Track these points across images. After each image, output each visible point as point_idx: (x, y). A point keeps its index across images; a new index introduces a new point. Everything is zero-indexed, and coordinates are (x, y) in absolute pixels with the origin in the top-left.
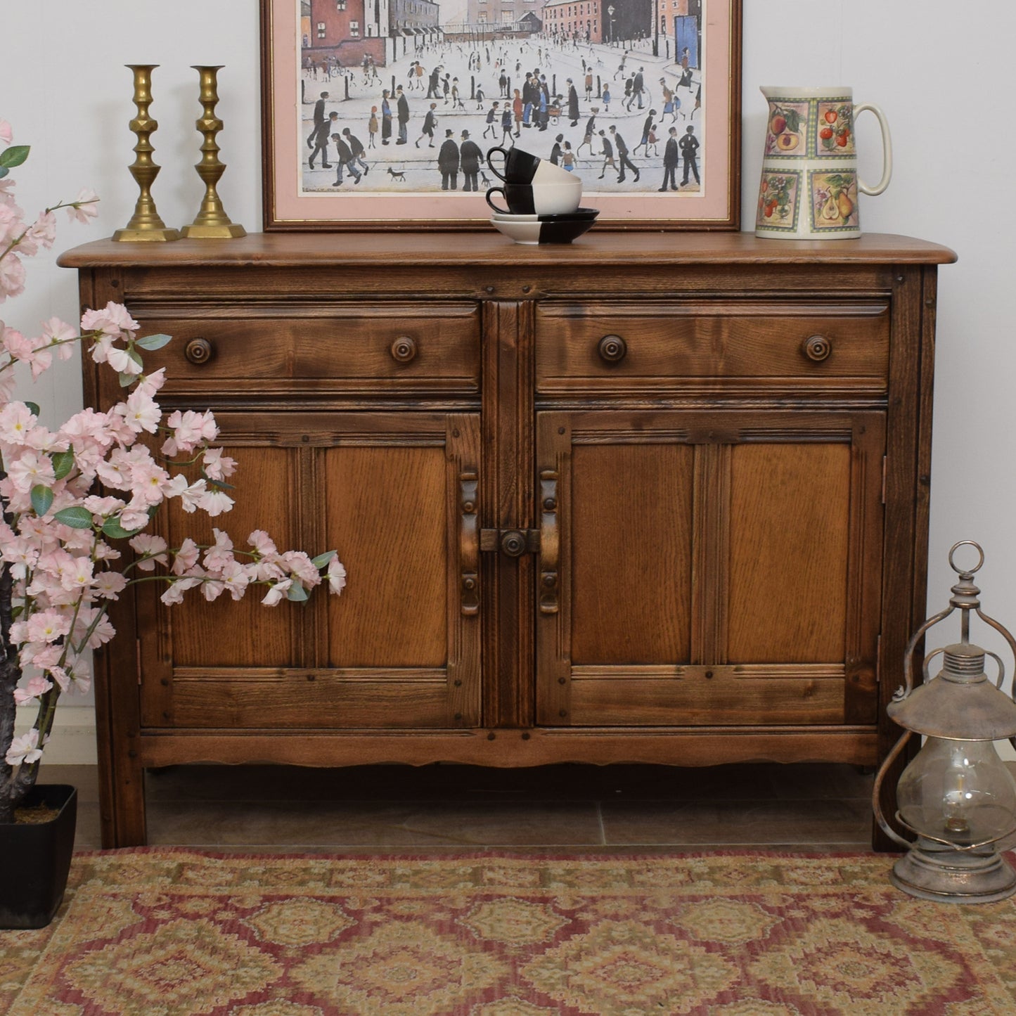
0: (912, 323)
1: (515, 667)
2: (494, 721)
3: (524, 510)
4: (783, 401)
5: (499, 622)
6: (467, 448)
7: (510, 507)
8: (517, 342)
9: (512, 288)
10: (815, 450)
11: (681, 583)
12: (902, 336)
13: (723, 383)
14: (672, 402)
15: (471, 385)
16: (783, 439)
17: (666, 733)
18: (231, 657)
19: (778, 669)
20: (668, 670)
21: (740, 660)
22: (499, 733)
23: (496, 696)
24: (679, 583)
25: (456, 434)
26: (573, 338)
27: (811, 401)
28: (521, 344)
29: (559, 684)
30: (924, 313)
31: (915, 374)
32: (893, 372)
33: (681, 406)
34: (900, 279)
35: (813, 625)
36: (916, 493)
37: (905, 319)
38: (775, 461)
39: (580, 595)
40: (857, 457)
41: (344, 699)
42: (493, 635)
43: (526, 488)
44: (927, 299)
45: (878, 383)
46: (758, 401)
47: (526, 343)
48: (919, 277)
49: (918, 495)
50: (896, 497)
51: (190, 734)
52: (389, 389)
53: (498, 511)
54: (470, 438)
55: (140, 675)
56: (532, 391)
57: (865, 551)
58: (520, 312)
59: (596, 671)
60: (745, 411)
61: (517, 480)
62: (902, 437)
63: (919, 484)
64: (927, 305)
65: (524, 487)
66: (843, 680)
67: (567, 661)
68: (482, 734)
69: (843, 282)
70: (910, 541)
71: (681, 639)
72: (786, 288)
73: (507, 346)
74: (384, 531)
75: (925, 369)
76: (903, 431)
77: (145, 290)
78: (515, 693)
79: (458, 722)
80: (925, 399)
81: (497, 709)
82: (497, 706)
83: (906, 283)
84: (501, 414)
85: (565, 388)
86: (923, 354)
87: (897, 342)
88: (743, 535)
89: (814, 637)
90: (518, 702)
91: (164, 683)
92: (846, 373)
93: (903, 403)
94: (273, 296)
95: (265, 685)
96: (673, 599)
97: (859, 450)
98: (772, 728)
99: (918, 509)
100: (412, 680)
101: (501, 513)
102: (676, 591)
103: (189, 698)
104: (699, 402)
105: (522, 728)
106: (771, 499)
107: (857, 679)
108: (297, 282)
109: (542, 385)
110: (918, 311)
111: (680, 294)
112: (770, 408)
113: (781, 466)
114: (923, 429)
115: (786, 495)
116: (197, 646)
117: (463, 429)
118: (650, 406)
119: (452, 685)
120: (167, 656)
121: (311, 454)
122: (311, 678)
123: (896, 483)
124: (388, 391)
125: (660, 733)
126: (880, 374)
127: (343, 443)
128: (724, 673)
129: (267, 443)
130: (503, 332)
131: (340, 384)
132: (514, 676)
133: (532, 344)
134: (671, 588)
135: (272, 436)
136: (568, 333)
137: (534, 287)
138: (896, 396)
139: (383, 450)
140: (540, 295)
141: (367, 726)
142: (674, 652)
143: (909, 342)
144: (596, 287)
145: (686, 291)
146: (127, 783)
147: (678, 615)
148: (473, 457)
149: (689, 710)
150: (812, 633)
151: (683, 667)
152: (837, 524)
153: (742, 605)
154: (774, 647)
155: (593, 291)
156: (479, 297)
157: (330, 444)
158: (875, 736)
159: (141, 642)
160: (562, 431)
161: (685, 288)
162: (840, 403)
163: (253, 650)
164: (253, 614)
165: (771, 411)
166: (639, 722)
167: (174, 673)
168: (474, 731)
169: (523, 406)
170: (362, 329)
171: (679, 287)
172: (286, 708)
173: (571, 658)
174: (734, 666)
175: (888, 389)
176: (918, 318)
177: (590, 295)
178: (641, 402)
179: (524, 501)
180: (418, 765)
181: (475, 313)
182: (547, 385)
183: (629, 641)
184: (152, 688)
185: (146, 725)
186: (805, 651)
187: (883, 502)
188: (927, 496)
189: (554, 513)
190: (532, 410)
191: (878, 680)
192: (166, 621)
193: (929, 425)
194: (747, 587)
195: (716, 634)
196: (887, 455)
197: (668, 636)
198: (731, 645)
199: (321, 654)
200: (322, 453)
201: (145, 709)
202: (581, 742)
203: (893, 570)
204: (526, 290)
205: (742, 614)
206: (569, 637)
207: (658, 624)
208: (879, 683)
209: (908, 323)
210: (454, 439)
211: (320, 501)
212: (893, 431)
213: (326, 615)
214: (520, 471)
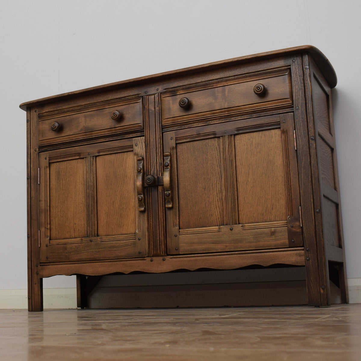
1: (158, 231)
2: (152, 254)
3: (159, 169)
4: (252, 115)
5: (152, 213)
6: (140, 150)
7: (155, 169)
8: (155, 108)
9: (153, 90)
10: (267, 133)
11: (219, 193)
12: (296, 82)
13: (228, 111)
14: (211, 122)
15: (141, 126)
18: (67, 236)
19: (259, 225)
20: (215, 228)
21: (244, 222)
22: (154, 258)
23: (152, 243)
25: (137, 145)
26: (173, 103)
27: (263, 113)
29: (175, 237)
30: (305, 72)
31: (303, 95)
32: (294, 97)
33: (213, 123)
34: (293, 60)
35: (273, 205)
37: (297, 75)
38: (251, 140)
39: (181, 201)
40: (284, 132)
41: (102, 248)
42: (150, 219)
43: (160, 161)
45: (288, 101)
47: (158, 108)
48: (300, 58)
49: (310, 145)
50: (301, 147)
51: (54, 265)
52: (114, 132)
54: (141, 146)
55: (39, 243)
56: (161, 125)
58: (155, 98)
59: (188, 231)
61: (157, 158)
62: (301, 122)
63: (310, 140)
64: (305, 68)
66: (286, 227)
67: (177, 228)
68: (148, 259)
69: (270, 66)
70: (309, 164)
71: (220, 216)
72: (249, 72)
73: (151, 110)
74: (115, 184)
75: (307, 93)
76: (301, 119)
77: (44, 112)
78: (159, 241)
79: (139, 255)
80: (308, 106)
81: (153, 248)
82: (152, 247)
83: (296, 61)
84: (150, 135)
85: (171, 122)
86: (306, 87)
87: (294, 85)
88: (241, 171)
89: (274, 210)
90: (160, 245)
91: (47, 246)
93: (300, 108)
95: (76, 244)
96: (216, 200)
97: (283, 130)
98: (259, 251)
99: (311, 151)
100: (124, 239)
101: (152, 172)
102: (217, 196)
103: (54, 251)
104: (220, 121)
105: (162, 256)
106: (251, 155)
107: (292, 227)
108: (87, 101)
109: (164, 122)
110: (302, 71)
112: (247, 119)
113: (254, 141)
114: (309, 117)
115: (257, 153)
116: (57, 232)
117: (139, 143)
118: (202, 125)
119: (137, 240)
120: (48, 236)
121: (91, 159)
122: (91, 241)
123: (300, 141)
124: (114, 133)
126: (288, 97)
127: (101, 154)
128: (238, 228)
129: (78, 157)
130: (150, 106)
131: (99, 132)
132: (158, 235)
133: (160, 108)
135: (79, 154)
136: (171, 102)
137: (160, 88)
138: (296, 106)
139: (114, 155)
140: (163, 91)
142: (218, 222)
143: (299, 84)
144: (181, 84)
145: (213, 80)
146: (36, 284)
147: (219, 206)
148: (142, 153)
149: (225, 245)
150: (272, 209)
151: (221, 227)
152: (279, 162)
153: (243, 200)
154: (258, 216)
155: (180, 86)
156: (143, 95)
157: (97, 154)
158: (303, 252)
159: (40, 231)
160: (172, 139)
162: (275, 112)
163: (74, 232)
164: (74, 219)
166: (206, 251)
167: (50, 242)
168: (145, 258)
169: (158, 131)
171: (210, 79)
172: (83, 253)
173: (179, 227)
174: (241, 225)
175: (293, 103)
176: (302, 74)
177: (179, 88)
178: (199, 124)
179: (159, 166)
180: (127, 273)
181: (141, 101)
182: (166, 122)
183: (201, 218)
184: (44, 248)
185: (41, 262)
186: (270, 217)
187: (296, 149)
188: (315, 145)
189: (169, 168)
190: (161, 132)
191: (301, 226)
192: (48, 224)
193: (312, 115)
194: (245, 191)
195: (233, 212)
196: (295, 130)
197: (215, 215)
198: (240, 217)
199: (94, 232)
200: (95, 158)
201: (41, 257)
202: (185, 261)
203: (303, 178)
204: (157, 90)
205: (244, 203)
206: (178, 218)
207: (211, 210)
208: (302, 228)
209: (298, 76)
210: (136, 147)
211: (94, 175)
212: (297, 120)
213: (96, 217)
214: (157, 155)
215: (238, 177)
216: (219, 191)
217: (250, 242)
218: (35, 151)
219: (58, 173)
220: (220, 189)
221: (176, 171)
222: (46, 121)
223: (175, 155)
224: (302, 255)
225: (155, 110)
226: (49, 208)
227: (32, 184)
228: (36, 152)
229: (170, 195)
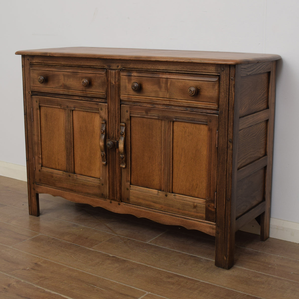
0: (226, 85)
1: (115, 182)
2: (111, 198)
3: (117, 135)
4: (187, 109)
5: (111, 168)
6: (104, 114)
7: (114, 133)
8: (115, 83)
9: (114, 66)
10: (198, 126)
12: (223, 89)
13: (169, 101)
14: (156, 105)
15: (104, 95)
16: (187, 121)
17: (155, 212)
18: (54, 167)
19: (186, 198)
20: (155, 191)
21: (176, 192)
22: (113, 201)
23: (111, 190)
24: (159, 164)
25: (102, 109)
26: (128, 83)
27: (196, 109)
28: (116, 83)
29: (127, 190)
30: (230, 82)
31: (227, 103)
32: (220, 102)
33: (158, 107)
34: (223, 69)
35: (197, 185)
36: (227, 145)
37: (224, 83)
38: (186, 128)
39: (133, 163)
40: (210, 130)
41: (77, 184)
43: (118, 128)
44: (231, 77)
45: (214, 105)
46: (180, 108)
47: (118, 83)
48: (229, 69)
49: (228, 146)
50: (221, 146)
51: (45, 186)
52: (85, 94)
53: (111, 134)
54: (105, 111)
55: (34, 167)
56: (119, 98)
57: (212, 163)
58: (116, 73)
59: (137, 188)
60: (176, 111)
61: (115, 125)
62: (223, 125)
63: (229, 142)
64: (231, 79)
65: (117, 127)
66: (205, 205)
67: (129, 183)
68: (109, 201)
69: (205, 69)
70: (226, 162)
71: (160, 182)
72: (188, 70)
73: (112, 84)
74: (86, 136)
75: (230, 101)
76: (223, 123)
77: (34, 61)
78: (116, 190)
79: (102, 196)
80: (230, 113)
81: (111, 194)
83: (224, 71)
84: (111, 104)
85: (127, 98)
86: (230, 96)
87: (221, 91)
88: (177, 151)
89: (198, 189)
90: (116, 193)
91: (40, 171)
92: (204, 101)
93: (224, 113)
94: (60, 65)
95: (60, 176)
96: (157, 169)
97: (209, 127)
98: (184, 217)
99: (228, 151)
100: (92, 181)
101: (112, 135)
103: (44, 176)
104: (164, 106)
105: (118, 201)
106: (185, 141)
107: (209, 206)
108: (65, 61)
109: (121, 97)
110: (228, 81)
111: (158, 71)
112: (183, 110)
113: (187, 130)
114: (230, 123)
115: (189, 140)
116: (47, 162)
117: (103, 108)
118: (150, 106)
119: (101, 185)
120: (40, 163)
121: (69, 111)
122: (70, 176)
123: (221, 140)
125: (154, 211)
126: (215, 102)
127: (76, 109)
128: (171, 196)
129: (60, 107)
130: (111, 79)
131: (74, 92)
132: (115, 185)
133: (119, 84)
134: (157, 166)
135: (60, 105)
136: (127, 81)
137: (120, 66)
138: (221, 110)
139: (86, 112)
140: (121, 69)
141: (82, 192)
142: (158, 186)
143: (225, 91)
144: (135, 67)
145: (160, 69)
146: (33, 196)
147: (159, 174)
148: (106, 117)
149: (161, 206)
150: (197, 187)
151: (159, 191)
152: (204, 152)
153: (177, 175)
154: (186, 190)
155: (135, 68)
156: (106, 68)
157: (73, 109)
158: (215, 226)
159: (35, 158)
160: (127, 112)
161: (159, 68)
162: (204, 111)
163: (58, 165)
164: (58, 155)
165: (184, 111)
166: (148, 206)
167: (41, 169)
168: (107, 200)
169: (117, 102)
170: (78, 76)
171: (157, 68)
172: (65, 183)
174: (174, 194)
175: (218, 107)
176: (228, 83)
177: (134, 69)
178: (148, 105)
179: (117, 132)
180: (94, 207)
181: (105, 73)
182: (123, 97)
183: (145, 180)
184: (37, 172)
185: (36, 181)
186: (195, 193)
187: (217, 147)
188: (231, 146)
189: (123, 137)
190: (119, 104)
191: (215, 208)
192: (40, 154)
193: (232, 122)
194: (178, 169)
195: (168, 183)
196: (218, 130)
197: (156, 181)
198: (173, 187)
199: (72, 169)
200: (72, 111)
201: (36, 177)
202: (133, 209)
203: (220, 171)
204: (118, 67)
205: (177, 177)
206: (130, 176)
207: (153, 176)
208: (216, 209)
209: (225, 85)
210: (101, 111)
211: (71, 125)
212: (220, 122)
213: (73, 158)
214: (116, 123)
215: (174, 156)
216: (160, 163)
217: (179, 209)
218: (29, 93)
219: (46, 115)
220: (160, 162)
221: (130, 139)
222: (36, 71)
223: (129, 126)
224: (214, 229)
225: (115, 84)
226: (40, 142)
227: (28, 120)
228: (30, 95)
229: (124, 158)
